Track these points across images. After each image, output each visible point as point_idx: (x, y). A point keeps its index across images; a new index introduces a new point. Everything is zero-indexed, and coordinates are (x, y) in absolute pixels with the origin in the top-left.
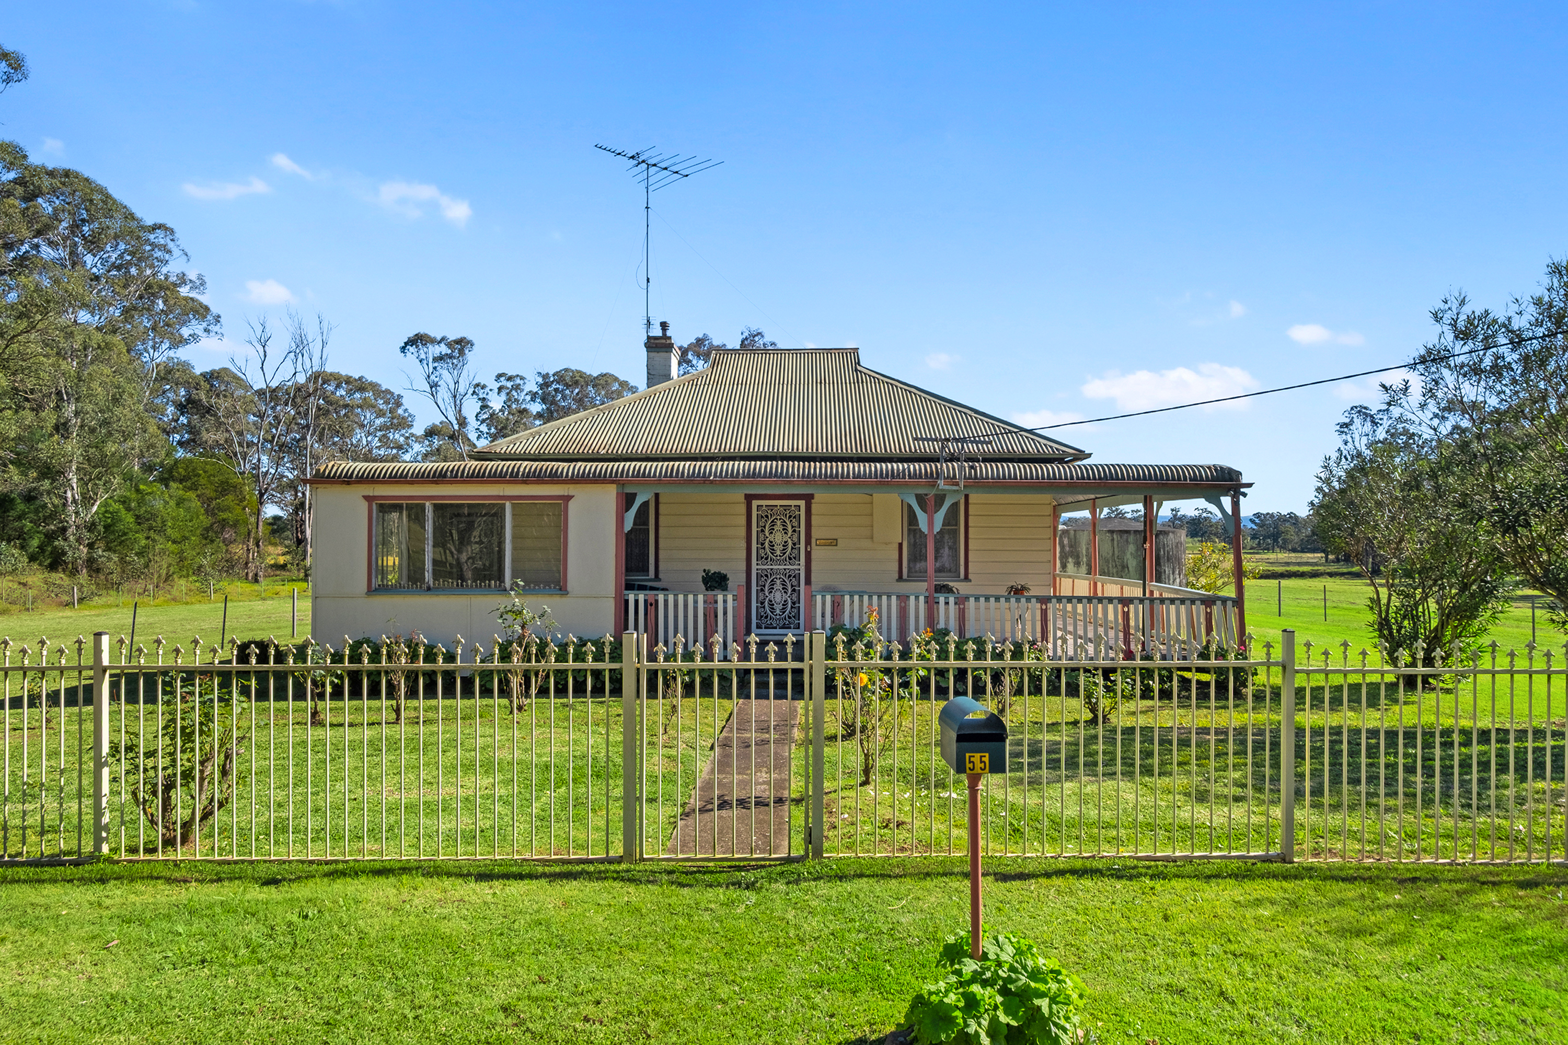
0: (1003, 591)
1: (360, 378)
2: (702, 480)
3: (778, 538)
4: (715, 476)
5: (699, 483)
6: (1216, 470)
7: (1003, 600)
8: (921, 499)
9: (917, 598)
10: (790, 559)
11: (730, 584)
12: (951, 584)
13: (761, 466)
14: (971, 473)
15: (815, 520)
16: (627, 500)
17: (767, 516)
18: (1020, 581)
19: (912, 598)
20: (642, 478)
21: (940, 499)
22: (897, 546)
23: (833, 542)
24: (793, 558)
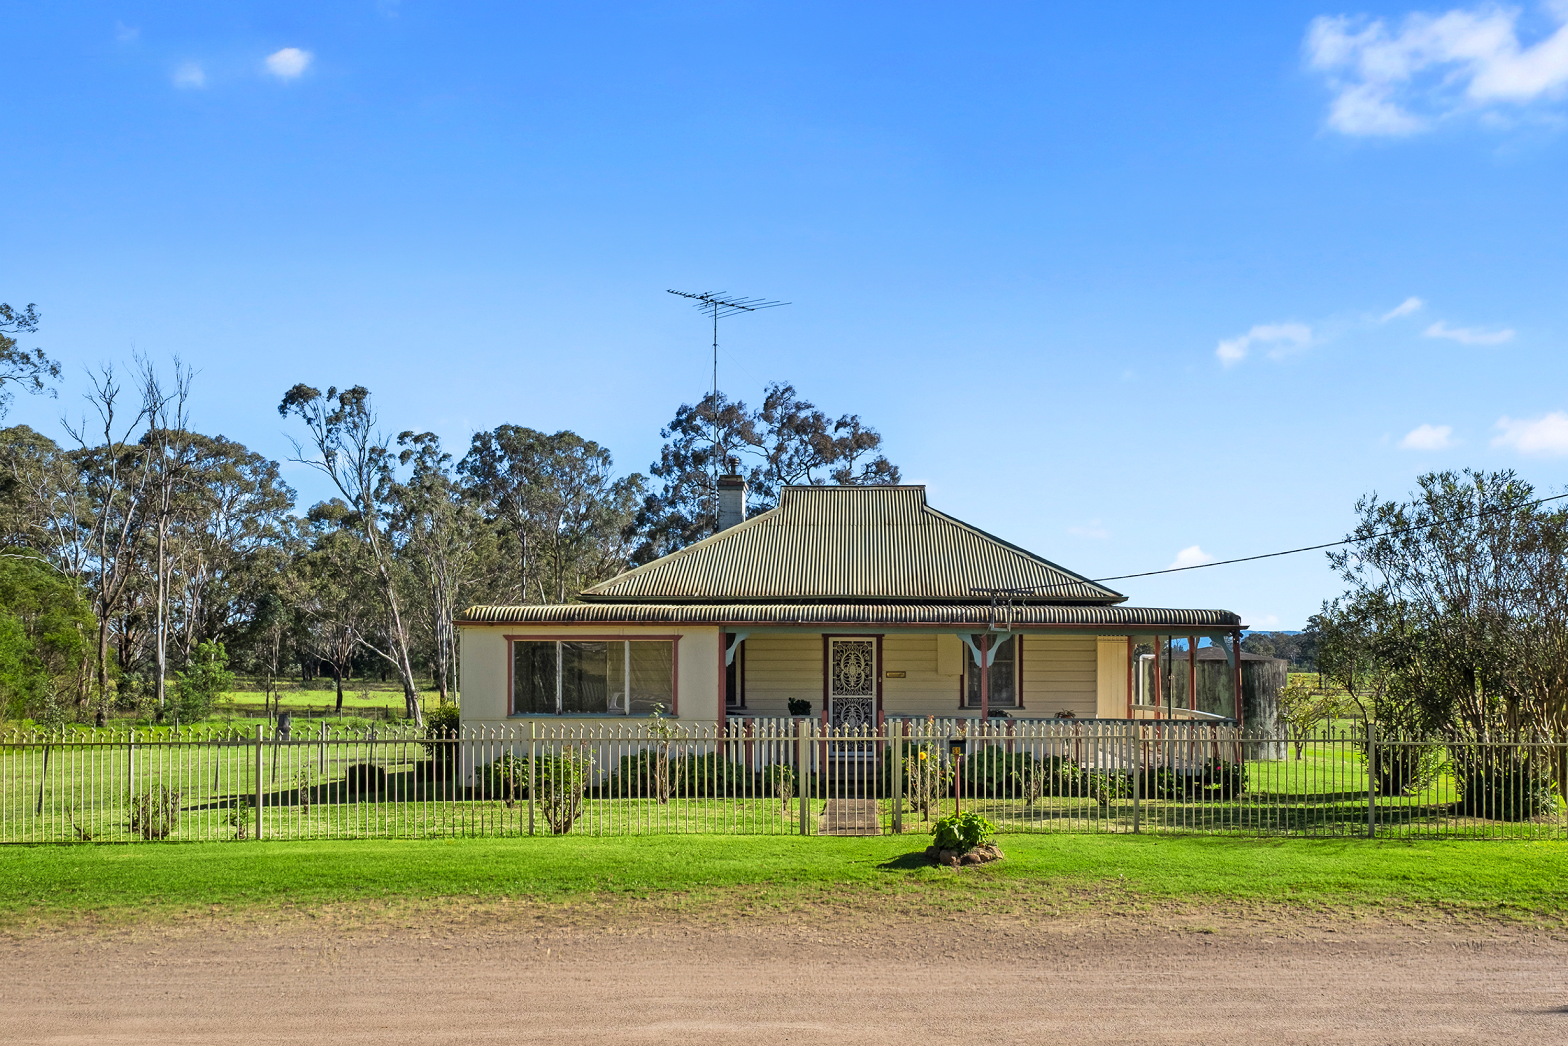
0: (1052, 716)
1: (219, 439)
2: (789, 623)
3: (853, 670)
4: (803, 620)
5: (789, 625)
6: (1221, 614)
7: (1053, 722)
8: (975, 638)
9: (973, 721)
10: (863, 689)
11: (812, 710)
12: (1006, 711)
13: (840, 609)
14: (1017, 617)
15: (885, 655)
16: (728, 639)
17: (842, 651)
18: (1068, 708)
19: (969, 720)
20: (739, 620)
21: (992, 638)
22: (959, 677)
23: (902, 675)
24: (866, 689)
